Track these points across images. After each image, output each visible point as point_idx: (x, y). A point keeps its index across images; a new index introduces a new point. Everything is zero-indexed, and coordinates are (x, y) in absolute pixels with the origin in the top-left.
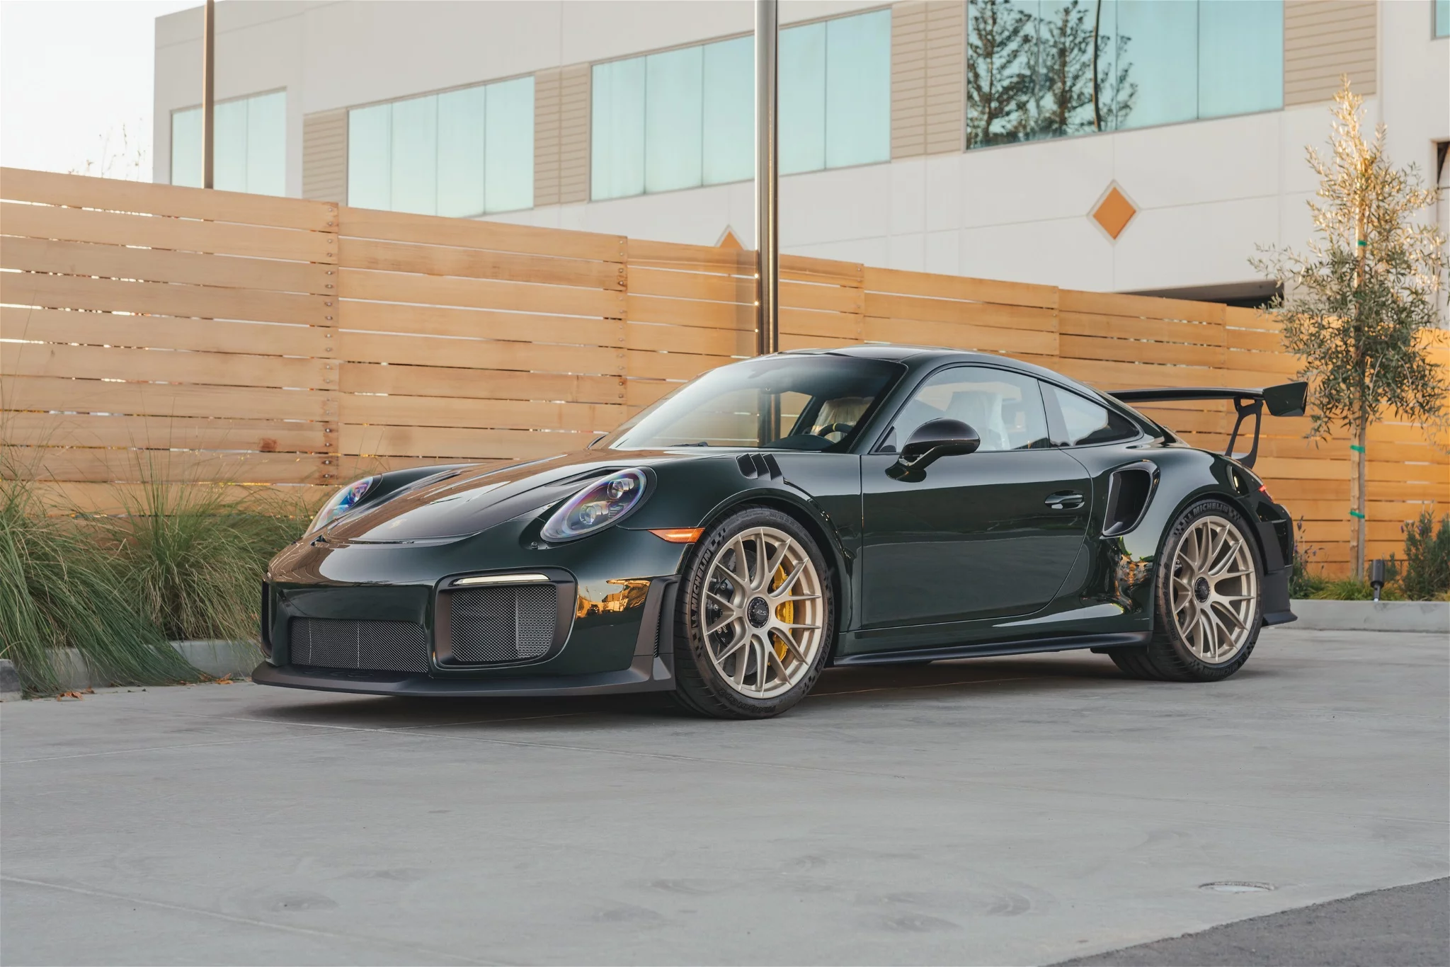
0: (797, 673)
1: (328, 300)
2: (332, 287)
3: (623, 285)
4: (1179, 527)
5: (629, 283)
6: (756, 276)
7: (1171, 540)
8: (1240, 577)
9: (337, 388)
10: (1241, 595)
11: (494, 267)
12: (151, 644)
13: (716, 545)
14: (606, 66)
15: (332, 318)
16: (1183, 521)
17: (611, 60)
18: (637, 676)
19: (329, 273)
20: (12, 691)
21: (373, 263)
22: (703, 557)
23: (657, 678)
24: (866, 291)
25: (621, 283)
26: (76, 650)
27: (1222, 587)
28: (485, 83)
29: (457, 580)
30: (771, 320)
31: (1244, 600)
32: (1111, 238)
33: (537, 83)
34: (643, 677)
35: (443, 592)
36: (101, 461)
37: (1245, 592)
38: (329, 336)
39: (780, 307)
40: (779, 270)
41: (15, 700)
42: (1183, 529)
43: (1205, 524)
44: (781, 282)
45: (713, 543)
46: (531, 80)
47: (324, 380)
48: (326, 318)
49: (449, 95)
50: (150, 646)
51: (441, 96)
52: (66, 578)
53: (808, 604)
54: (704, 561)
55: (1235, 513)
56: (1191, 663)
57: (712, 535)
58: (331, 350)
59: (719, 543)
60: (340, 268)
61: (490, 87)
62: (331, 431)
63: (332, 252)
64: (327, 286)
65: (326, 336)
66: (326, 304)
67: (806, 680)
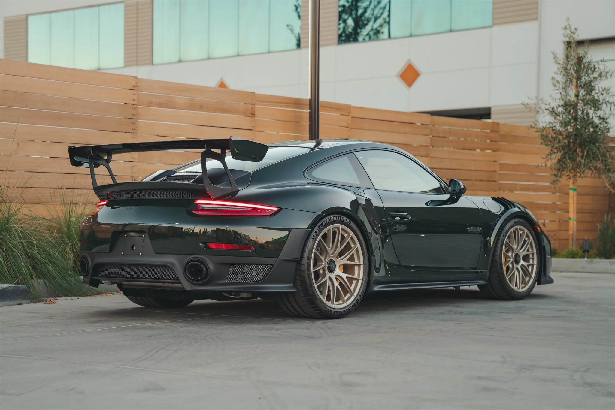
1: (133, 121)
2: (135, 115)
3: (253, 114)
5: (256, 113)
9: (137, 161)
11: (201, 106)
12: (73, 277)
15: (135, 129)
19: (134, 108)
20: (27, 299)
21: (150, 104)
25: (253, 113)
26: (42, 281)
28: (99, 5)
32: (407, 86)
33: (126, 6)
36: (41, 194)
38: (134, 137)
40: (320, 108)
41: (28, 303)
44: (320, 114)
46: (122, 5)
47: (132, 157)
48: (133, 129)
49: (80, 11)
50: (72, 278)
51: (76, 11)
60: (138, 106)
61: (102, 8)
62: (134, 180)
63: (135, 99)
64: (133, 114)
65: (132, 137)
66: (132, 123)
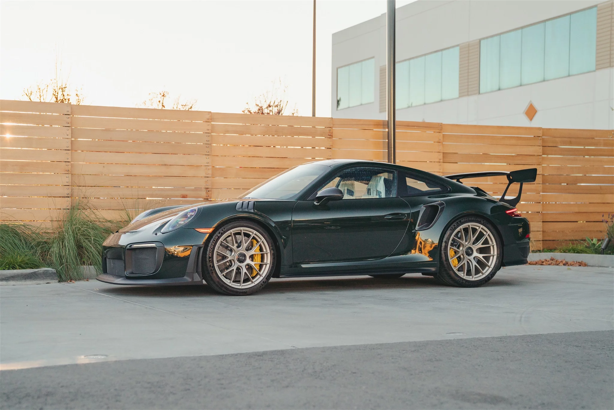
0: (258, 280)
1: (207, 145)
2: (209, 141)
4: (453, 227)
5: (333, 135)
6: (387, 130)
7: (448, 233)
8: (490, 246)
9: (211, 176)
10: (491, 254)
13: (220, 234)
14: (485, 40)
15: (209, 152)
16: (455, 225)
17: (487, 38)
18: (187, 279)
19: (208, 136)
20: (54, 280)
22: (215, 238)
23: (195, 280)
24: (443, 133)
25: (330, 135)
27: (481, 251)
29: (132, 245)
30: (392, 146)
31: (492, 256)
33: (460, 49)
34: (189, 280)
35: (128, 249)
37: (492, 253)
39: (397, 141)
41: (55, 283)
42: (455, 228)
43: (469, 226)
45: (219, 233)
46: (458, 48)
47: (206, 174)
48: (207, 152)
49: (429, 56)
51: (427, 56)
52: (92, 242)
53: (265, 255)
54: (215, 239)
55: (485, 222)
56: (459, 280)
57: (219, 230)
58: (208, 163)
59: (222, 233)
60: (212, 134)
61: (444, 52)
62: (208, 191)
63: (209, 129)
64: (207, 141)
65: (207, 158)
66: (207, 147)
67: (262, 282)
